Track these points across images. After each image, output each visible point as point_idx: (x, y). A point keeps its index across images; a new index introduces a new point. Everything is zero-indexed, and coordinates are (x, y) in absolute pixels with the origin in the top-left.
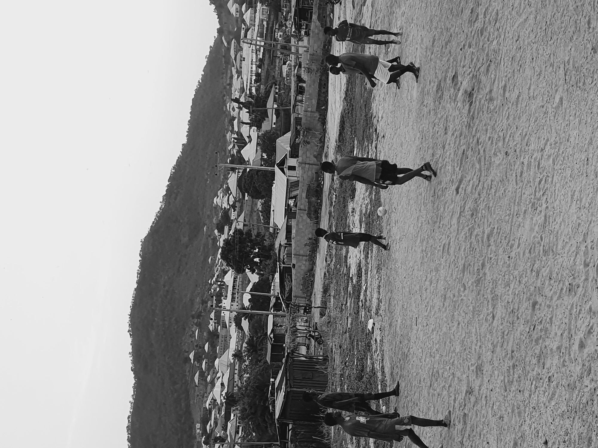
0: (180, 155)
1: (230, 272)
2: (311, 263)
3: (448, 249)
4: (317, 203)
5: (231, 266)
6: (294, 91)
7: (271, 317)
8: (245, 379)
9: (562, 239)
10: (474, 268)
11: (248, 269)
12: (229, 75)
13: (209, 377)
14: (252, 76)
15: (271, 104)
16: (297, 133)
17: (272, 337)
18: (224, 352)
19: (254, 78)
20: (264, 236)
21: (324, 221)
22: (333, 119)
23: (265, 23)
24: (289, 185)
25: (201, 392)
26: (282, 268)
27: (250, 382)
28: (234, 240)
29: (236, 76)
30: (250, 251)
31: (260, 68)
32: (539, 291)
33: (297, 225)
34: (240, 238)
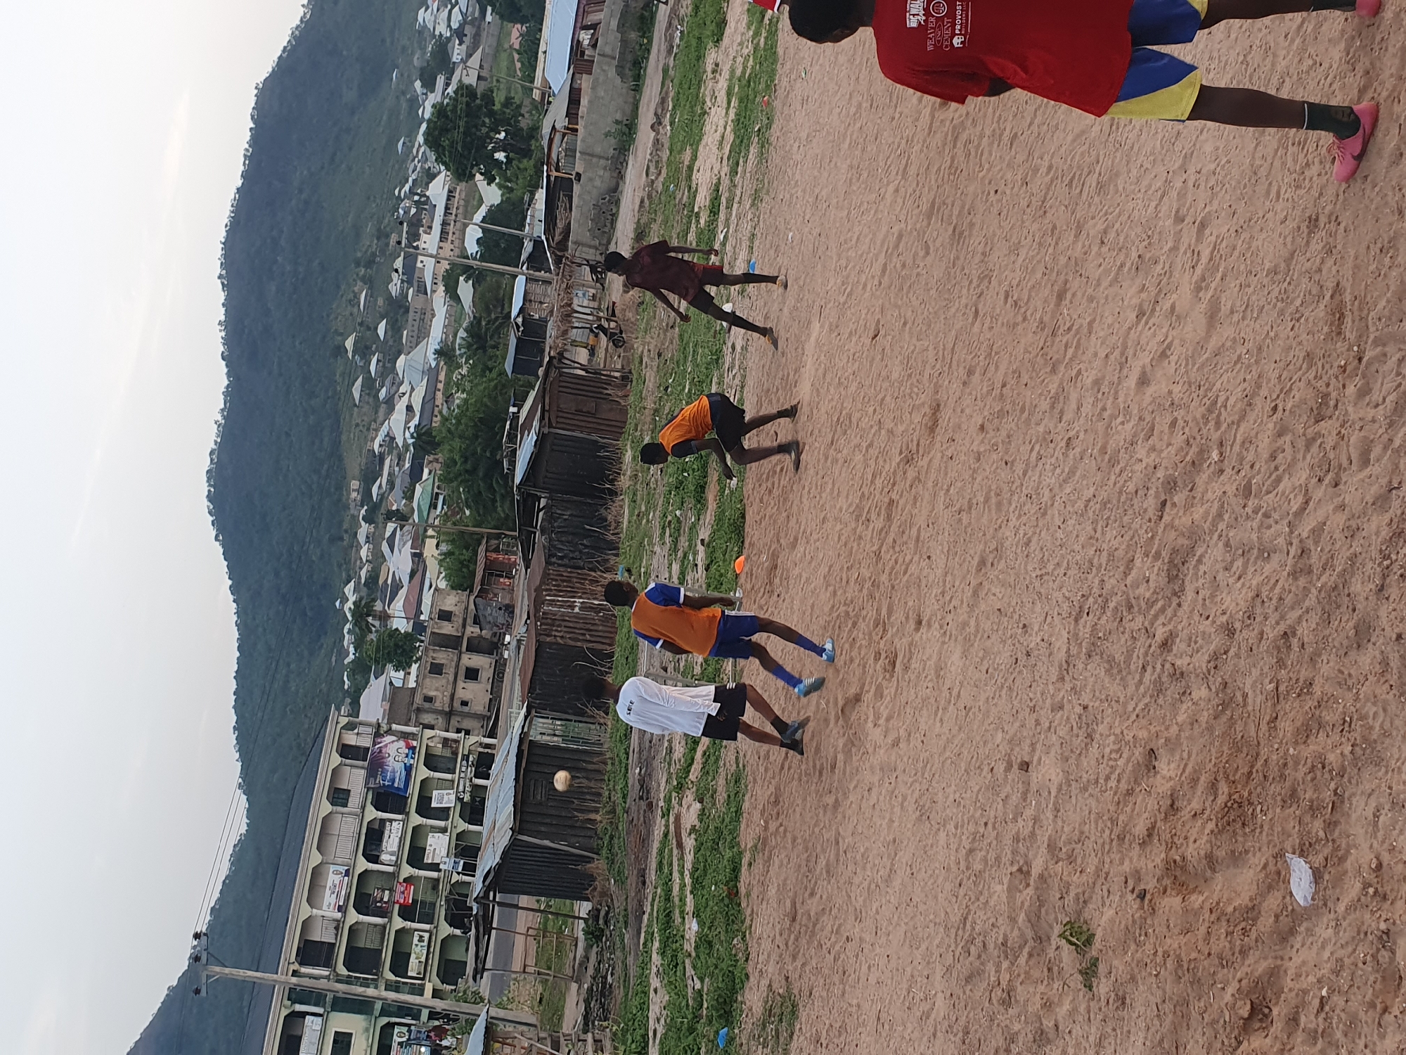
1: (443, 174)
2: (615, 175)
4: (641, 45)
5: (444, 163)
7: (520, 282)
8: (457, 401)
9: (1139, 162)
11: (481, 174)
13: (384, 391)
17: (520, 324)
18: (417, 345)
20: (519, 106)
21: (652, 86)
25: (365, 418)
26: (552, 179)
27: (467, 409)
28: (455, 107)
30: (488, 136)
33: (593, 88)
34: (468, 104)
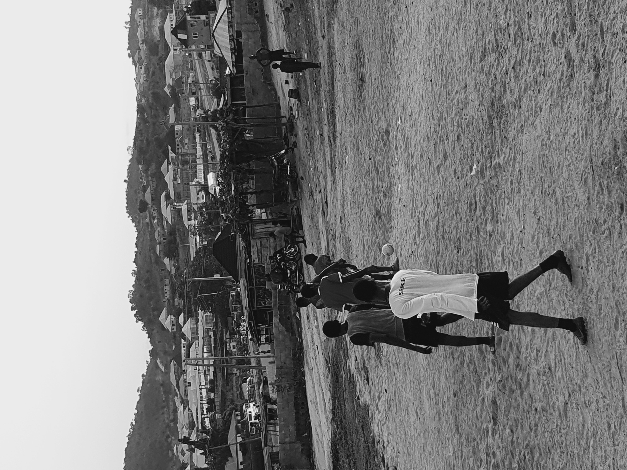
12: (172, 408)
14: (203, 404)
15: (233, 438)
19: (206, 406)
23: (211, 334)
29: (181, 408)
31: (213, 392)
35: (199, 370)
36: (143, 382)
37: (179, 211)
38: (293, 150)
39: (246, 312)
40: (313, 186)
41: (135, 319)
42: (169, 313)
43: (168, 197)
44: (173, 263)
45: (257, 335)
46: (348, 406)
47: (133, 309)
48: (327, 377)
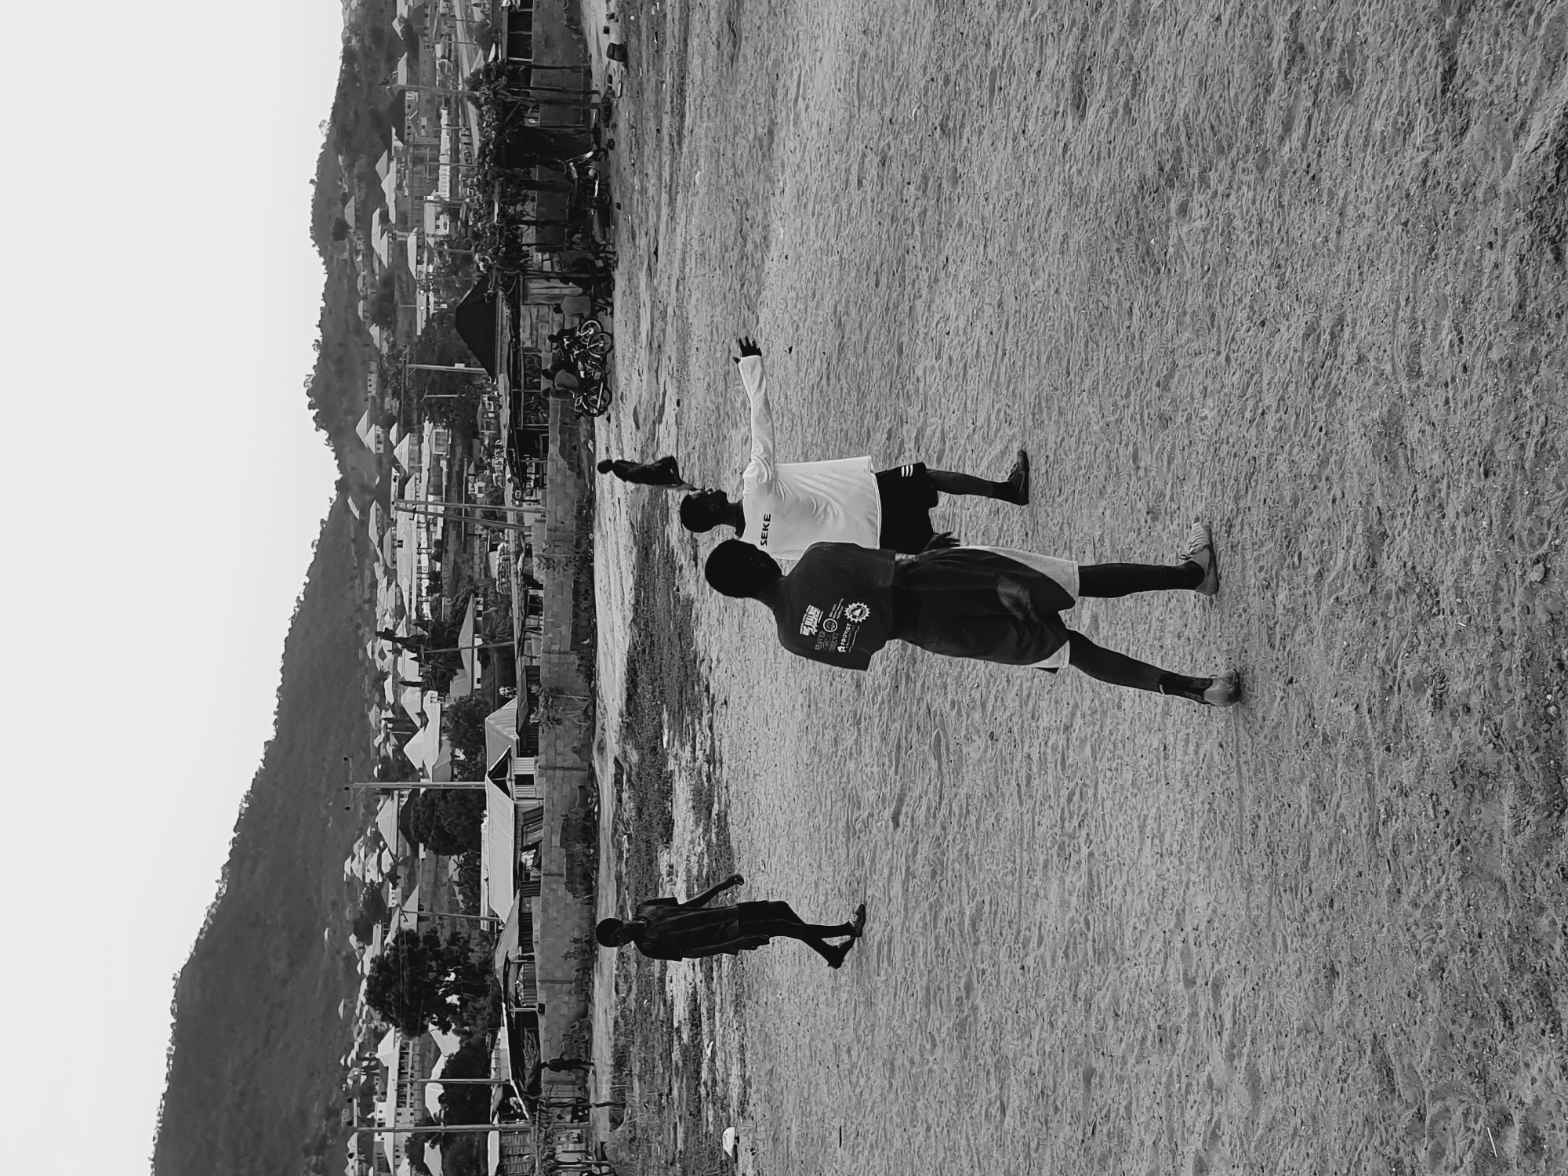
0: (260, 769)
1: (392, 1032)
2: (582, 998)
3: (889, 951)
4: (588, 856)
5: (392, 1020)
6: (520, 608)
10: (949, 995)
11: (435, 1024)
12: (368, 581)
14: (421, 579)
15: (468, 639)
16: (531, 701)
19: (426, 583)
20: (467, 942)
21: (607, 896)
22: (610, 666)
23: (443, 464)
24: (521, 817)
26: (513, 1016)
28: (396, 961)
29: (383, 583)
30: (436, 981)
31: (440, 561)
32: (1096, 1043)
33: (544, 911)
34: (410, 951)
35: (419, 522)
36: (321, 533)
37: (403, 247)
38: (607, 154)
39: (505, 433)
40: (636, 221)
41: (314, 425)
42: (372, 421)
43: (384, 218)
44: (385, 335)
45: (520, 474)
46: (660, 600)
47: (311, 406)
48: (631, 552)
